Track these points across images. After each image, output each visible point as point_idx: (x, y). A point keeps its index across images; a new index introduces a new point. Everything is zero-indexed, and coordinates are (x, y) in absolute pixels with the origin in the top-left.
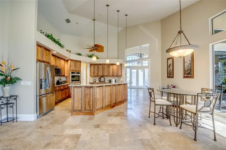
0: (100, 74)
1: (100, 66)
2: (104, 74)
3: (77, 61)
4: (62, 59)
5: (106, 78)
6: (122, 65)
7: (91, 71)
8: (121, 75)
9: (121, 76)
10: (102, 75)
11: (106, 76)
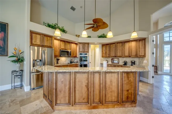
0: (113, 54)
1: (111, 45)
2: (117, 54)
3: (85, 43)
4: (72, 43)
5: (120, 59)
6: (147, 39)
7: (102, 51)
8: (143, 54)
9: (144, 56)
10: (114, 55)
11: (120, 57)
